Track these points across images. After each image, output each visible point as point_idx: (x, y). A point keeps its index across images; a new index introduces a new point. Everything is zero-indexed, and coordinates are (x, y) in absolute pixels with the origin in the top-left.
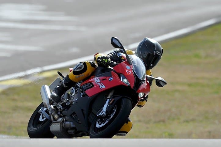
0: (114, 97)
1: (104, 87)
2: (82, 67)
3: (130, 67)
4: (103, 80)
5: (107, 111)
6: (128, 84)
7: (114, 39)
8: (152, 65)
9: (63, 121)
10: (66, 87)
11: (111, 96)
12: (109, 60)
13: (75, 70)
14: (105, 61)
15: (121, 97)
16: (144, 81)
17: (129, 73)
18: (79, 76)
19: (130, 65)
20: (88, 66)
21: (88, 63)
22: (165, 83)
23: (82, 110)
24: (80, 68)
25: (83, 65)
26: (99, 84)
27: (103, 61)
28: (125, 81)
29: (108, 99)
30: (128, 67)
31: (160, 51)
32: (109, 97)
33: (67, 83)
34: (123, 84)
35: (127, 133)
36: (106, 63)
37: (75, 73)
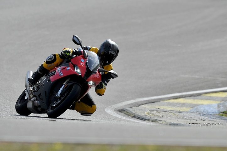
0: (68, 83)
1: (62, 75)
2: (52, 58)
3: (85, 60)
4: (63, 69)
5: (61, 94)
6: (80, 74)
7: (75, 37)
8: (107, 62)
9: (35, 100)
10: (41, 73)
11: (66, 83)
12: (71, 53)
13: (47, 61)
14: (67, 54)
15: (73, 83)
16: (96, 72)
17: (82, 65)
18: (50, 65)
19: (85, 59)
20: (58, 57)
21: (57, 55)
22: (117, 76)
23: (46, 92)
24: (51, 58)
25: (53, 56)
26: (59, 72)
27: (65, 54)
28: (79, 71)
29: (64, 84)
30: (83, 60)
31: (115, 51)
32: (65, 83)
33: (42, 70)
34: (76, 74)
35: (91, 114)
36: (67, 56)
37: (47, 62)
